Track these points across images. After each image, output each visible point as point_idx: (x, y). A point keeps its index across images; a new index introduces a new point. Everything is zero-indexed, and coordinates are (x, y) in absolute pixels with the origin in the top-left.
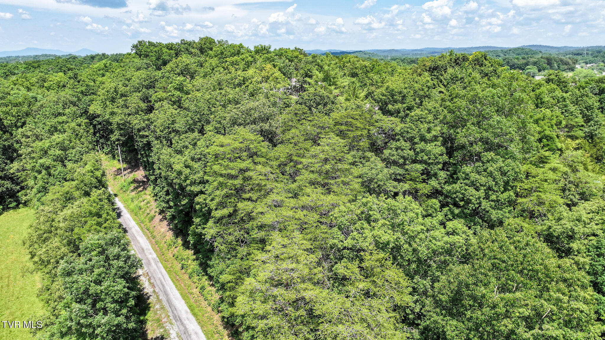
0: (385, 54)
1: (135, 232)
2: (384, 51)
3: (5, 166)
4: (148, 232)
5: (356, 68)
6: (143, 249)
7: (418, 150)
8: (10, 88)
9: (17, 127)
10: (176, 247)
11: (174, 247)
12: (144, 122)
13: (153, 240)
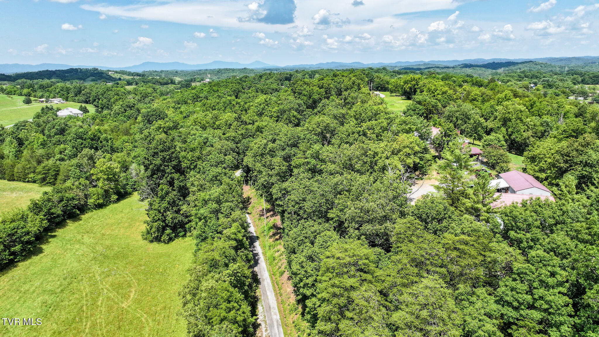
0: (562, 64)
1: (266, 286)
2: (561, 60)
3: (179, 202)
4: (277, 287)
5: (509, 113)
6: (270, 307)
7: (536, 297)
8: (191, 128)
9: (191, 170)
10: (296, 314)
11: (294, 313)
12: (281, 192)
13: (280, 298)
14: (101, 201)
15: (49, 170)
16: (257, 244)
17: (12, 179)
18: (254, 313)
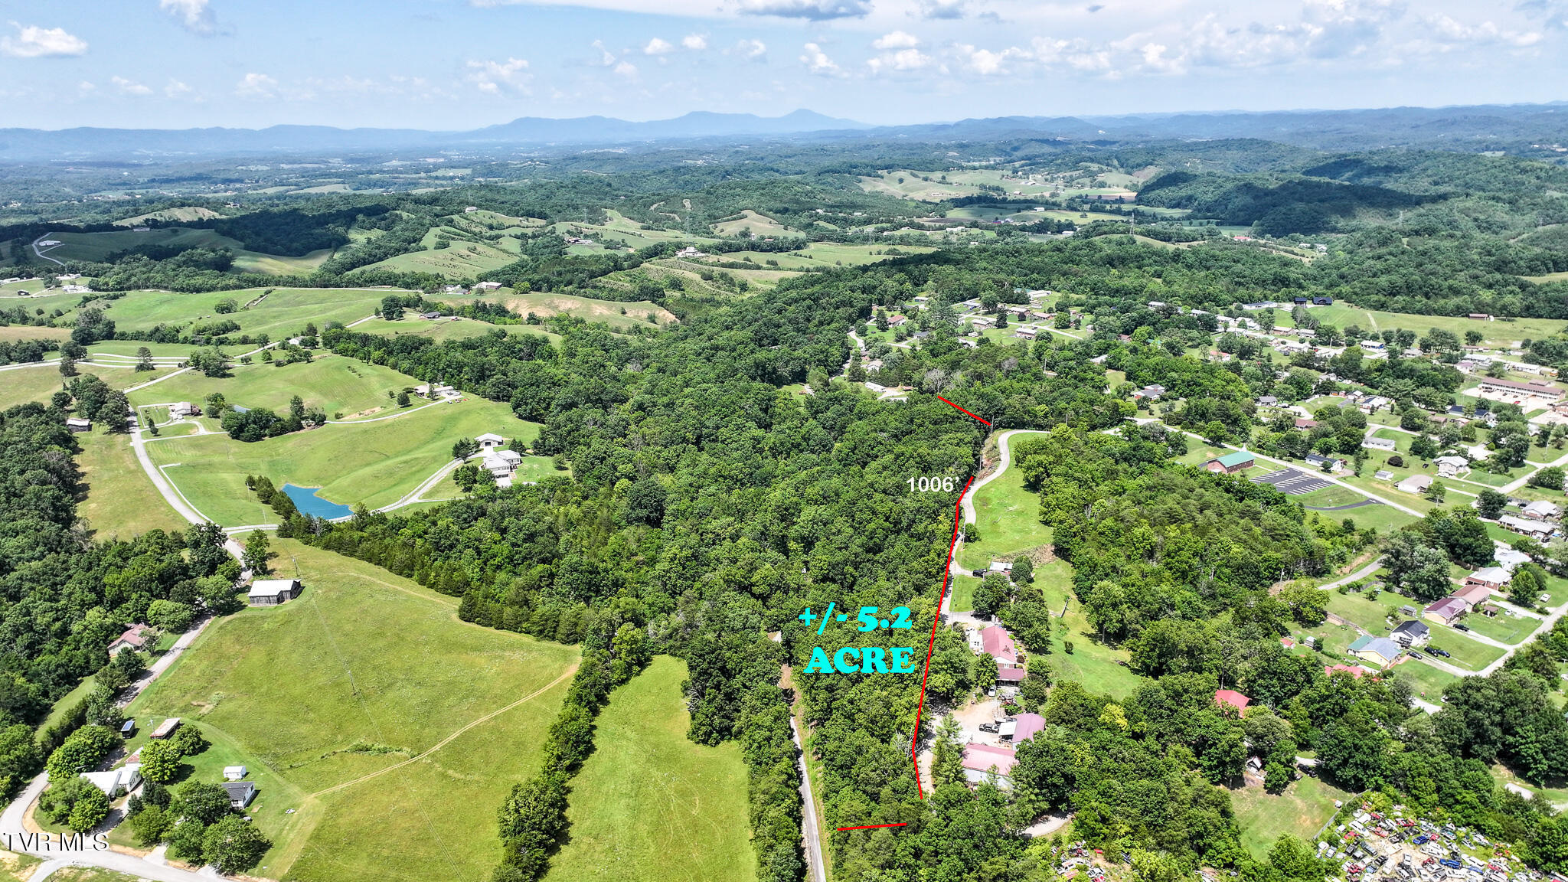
14: (624, 676)
15: (547, 620)
16: (801, 759)
17: (500, 627)
18: (800, 831)
